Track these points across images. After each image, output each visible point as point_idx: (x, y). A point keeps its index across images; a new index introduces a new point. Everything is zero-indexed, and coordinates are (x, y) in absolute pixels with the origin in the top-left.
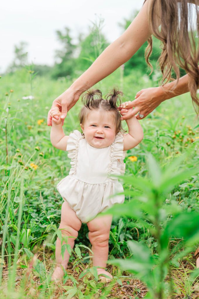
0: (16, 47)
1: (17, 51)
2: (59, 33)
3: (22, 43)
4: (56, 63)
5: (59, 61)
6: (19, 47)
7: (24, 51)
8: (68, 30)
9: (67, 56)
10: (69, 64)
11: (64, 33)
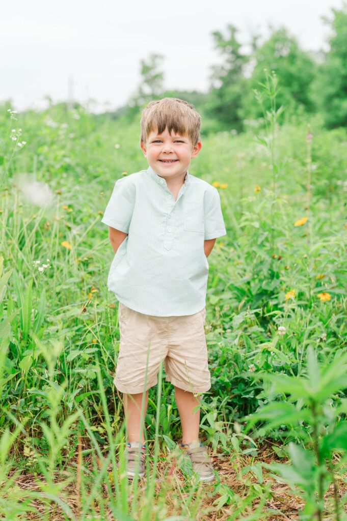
0: (143, 62)
1: (145, 70)
2: (217, 35)
3: (155, 57)
4: (212, 88)
5: (218, 84)
6: (148, 62)
7: (158, 70)
8: (233, 30)
9: (232, 76)
10: (235, 89)
11: (227, 36)
